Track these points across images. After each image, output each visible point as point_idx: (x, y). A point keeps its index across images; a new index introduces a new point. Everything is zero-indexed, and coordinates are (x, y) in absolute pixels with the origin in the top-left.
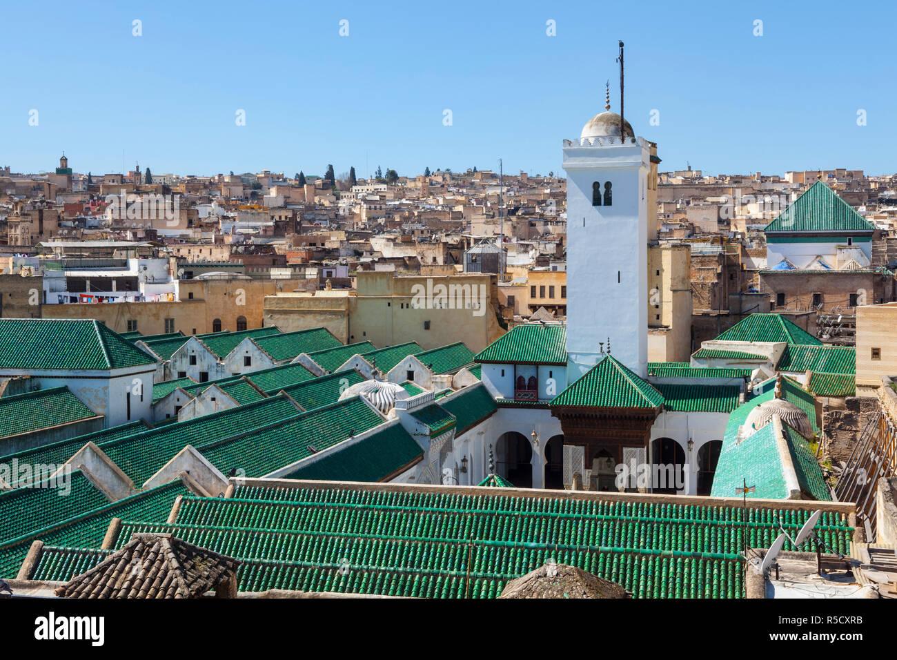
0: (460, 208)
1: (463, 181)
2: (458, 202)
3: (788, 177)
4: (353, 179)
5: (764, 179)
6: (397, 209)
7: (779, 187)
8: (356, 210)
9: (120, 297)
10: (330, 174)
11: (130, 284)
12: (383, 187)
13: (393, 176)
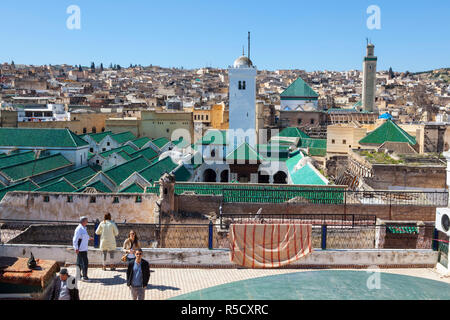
0: (150, 82)
1: (149, 70)
2: (148, 80)
3: (277, 72)
4: (102, 69)
5: (268, 72)
6: (124, 81)
7: (275, 76)
8: (107, 82)
9: (47, 119)
10: (93, 66)
11: (49, 114)
12: (115, 72)
13: (119, 67)
